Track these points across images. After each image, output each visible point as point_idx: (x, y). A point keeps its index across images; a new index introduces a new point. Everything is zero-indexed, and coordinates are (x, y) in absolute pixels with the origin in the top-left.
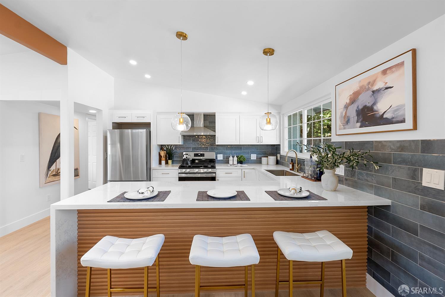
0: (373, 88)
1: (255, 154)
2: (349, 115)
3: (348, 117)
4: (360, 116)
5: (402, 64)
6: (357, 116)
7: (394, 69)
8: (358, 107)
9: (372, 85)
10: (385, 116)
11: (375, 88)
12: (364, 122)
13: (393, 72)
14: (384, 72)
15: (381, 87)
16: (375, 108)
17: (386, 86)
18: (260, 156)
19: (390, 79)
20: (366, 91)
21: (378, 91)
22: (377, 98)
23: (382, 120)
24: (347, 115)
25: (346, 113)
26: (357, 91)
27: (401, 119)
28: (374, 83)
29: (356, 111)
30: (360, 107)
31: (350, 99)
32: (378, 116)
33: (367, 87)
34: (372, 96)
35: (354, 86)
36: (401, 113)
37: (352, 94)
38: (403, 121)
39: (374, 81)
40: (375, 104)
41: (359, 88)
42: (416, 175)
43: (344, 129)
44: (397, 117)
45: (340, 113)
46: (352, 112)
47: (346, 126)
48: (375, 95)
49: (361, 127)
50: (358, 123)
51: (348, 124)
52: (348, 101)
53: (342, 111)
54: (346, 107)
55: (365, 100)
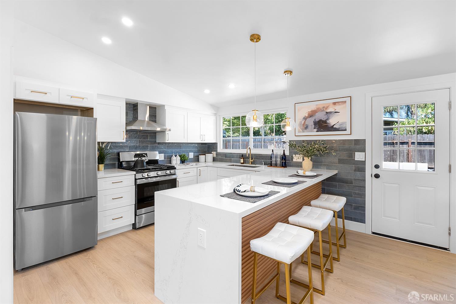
0: (326, 110)
1: (193, 152)
2: (307, 124)
3: (306, 125)
4: (317, 125)
5: (345, 102)
6: (314, 125)
7: (340, 103)
8: (315, 120)
9: (326, 109)
10: (334, 127)
11: (328, 111)
12: (320, 129)
13: (340, 105)
14: (334, 104)
15: (332, 111)
16: (328, 121)
17: (335, 111)
18: (196, 154)
19: (338, 108)
20: (321, 111)
21: (330, 113)
22: (329, 117)
23: (332, 129)
24: (306, 124)
25: (305, 122)
26: (314, 110)
27: (344, 129)
28: (327, 108)
29: (314, 122)
30: (317, 120)
31: (309, 114)
32: (330, 126)
33: (322, 109)
34: (326, 115)
35: (313, 107)
36: (344, 126)
37: (311, 111)
38: (346, 130)
39: (328, 107)
40: (328, 120)
41: (316, 109)
42: (352, 156)
43: (303, 132)
44: (341, 128)
45: (299, 122)
46: (310, 122)
47: (306, 131)
48: (328, 115)
49: (317, 131)
50: (315, 129)
51: (306, 129)
52: (307, 115)
53: (301, 121)
54: (305, 118)
55: (320, 116)
